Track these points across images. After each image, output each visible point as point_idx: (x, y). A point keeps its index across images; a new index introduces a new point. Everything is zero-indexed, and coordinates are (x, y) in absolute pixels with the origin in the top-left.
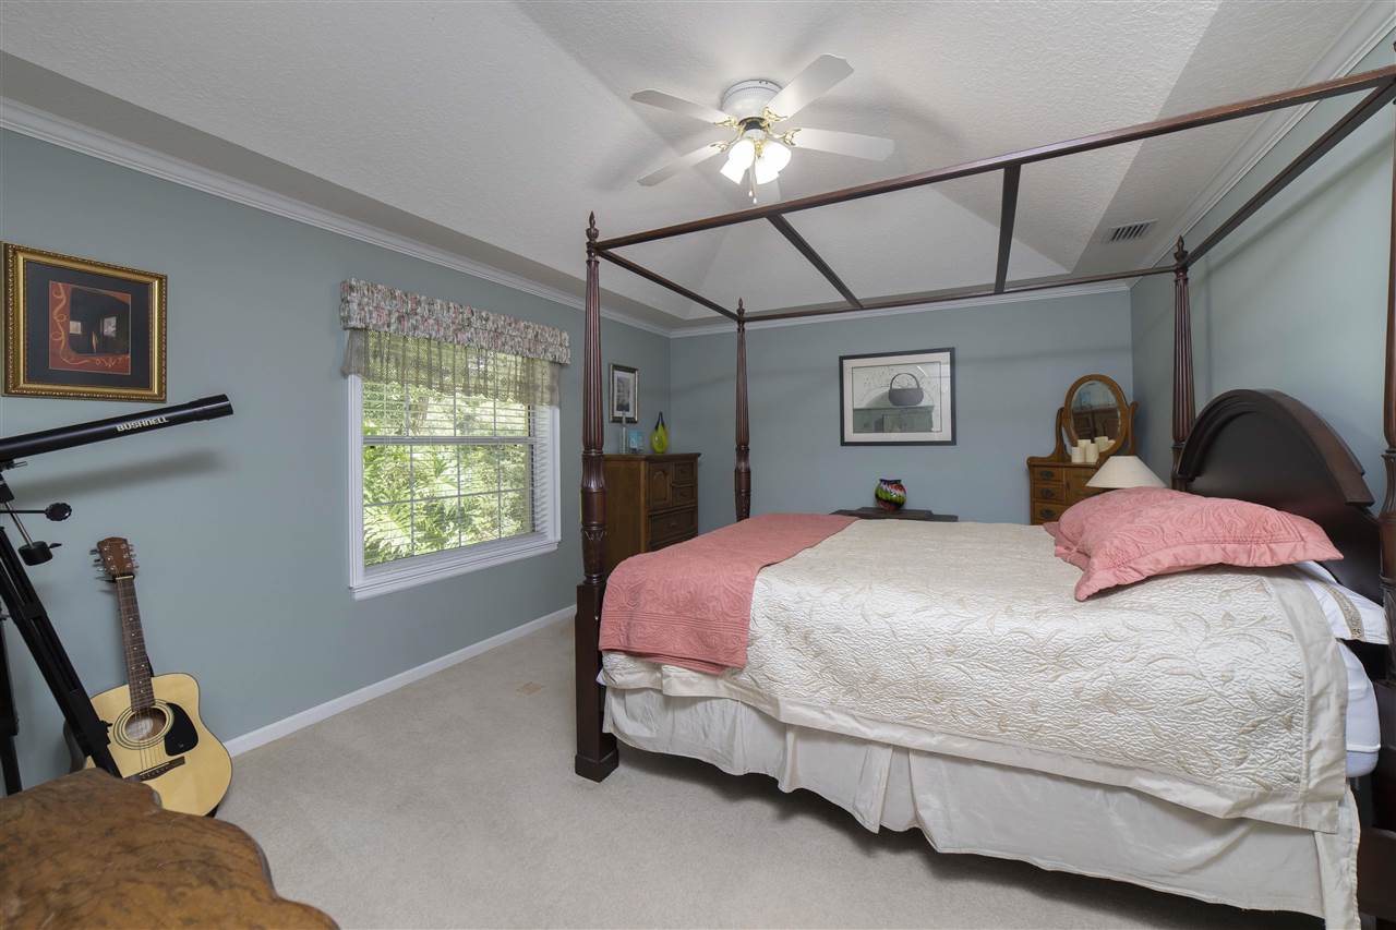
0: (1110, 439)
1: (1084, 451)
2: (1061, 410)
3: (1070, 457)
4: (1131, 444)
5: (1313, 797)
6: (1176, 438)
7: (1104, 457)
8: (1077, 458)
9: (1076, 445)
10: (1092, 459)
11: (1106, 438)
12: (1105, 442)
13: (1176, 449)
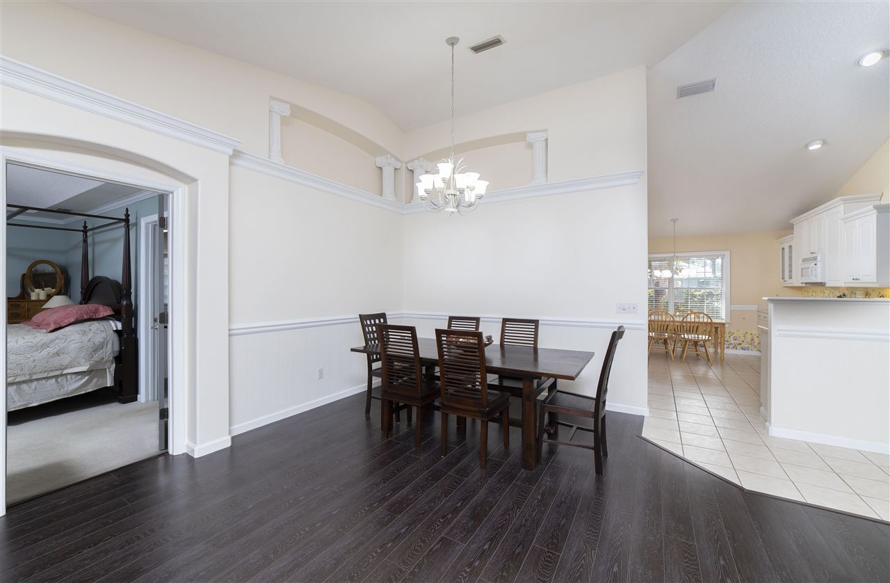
0: (52, 288)
1: (37, 294)
2: (24, 275)
3: (30, 297)
4: (65, 290)
5: (107, 362)
6: (82, 289)
7: (49, 297)
8: (33, 297)
9: (34, 291)
10: (42, 297)
11: (50, 288)
12: (49, 290)
13: (82, 292)
